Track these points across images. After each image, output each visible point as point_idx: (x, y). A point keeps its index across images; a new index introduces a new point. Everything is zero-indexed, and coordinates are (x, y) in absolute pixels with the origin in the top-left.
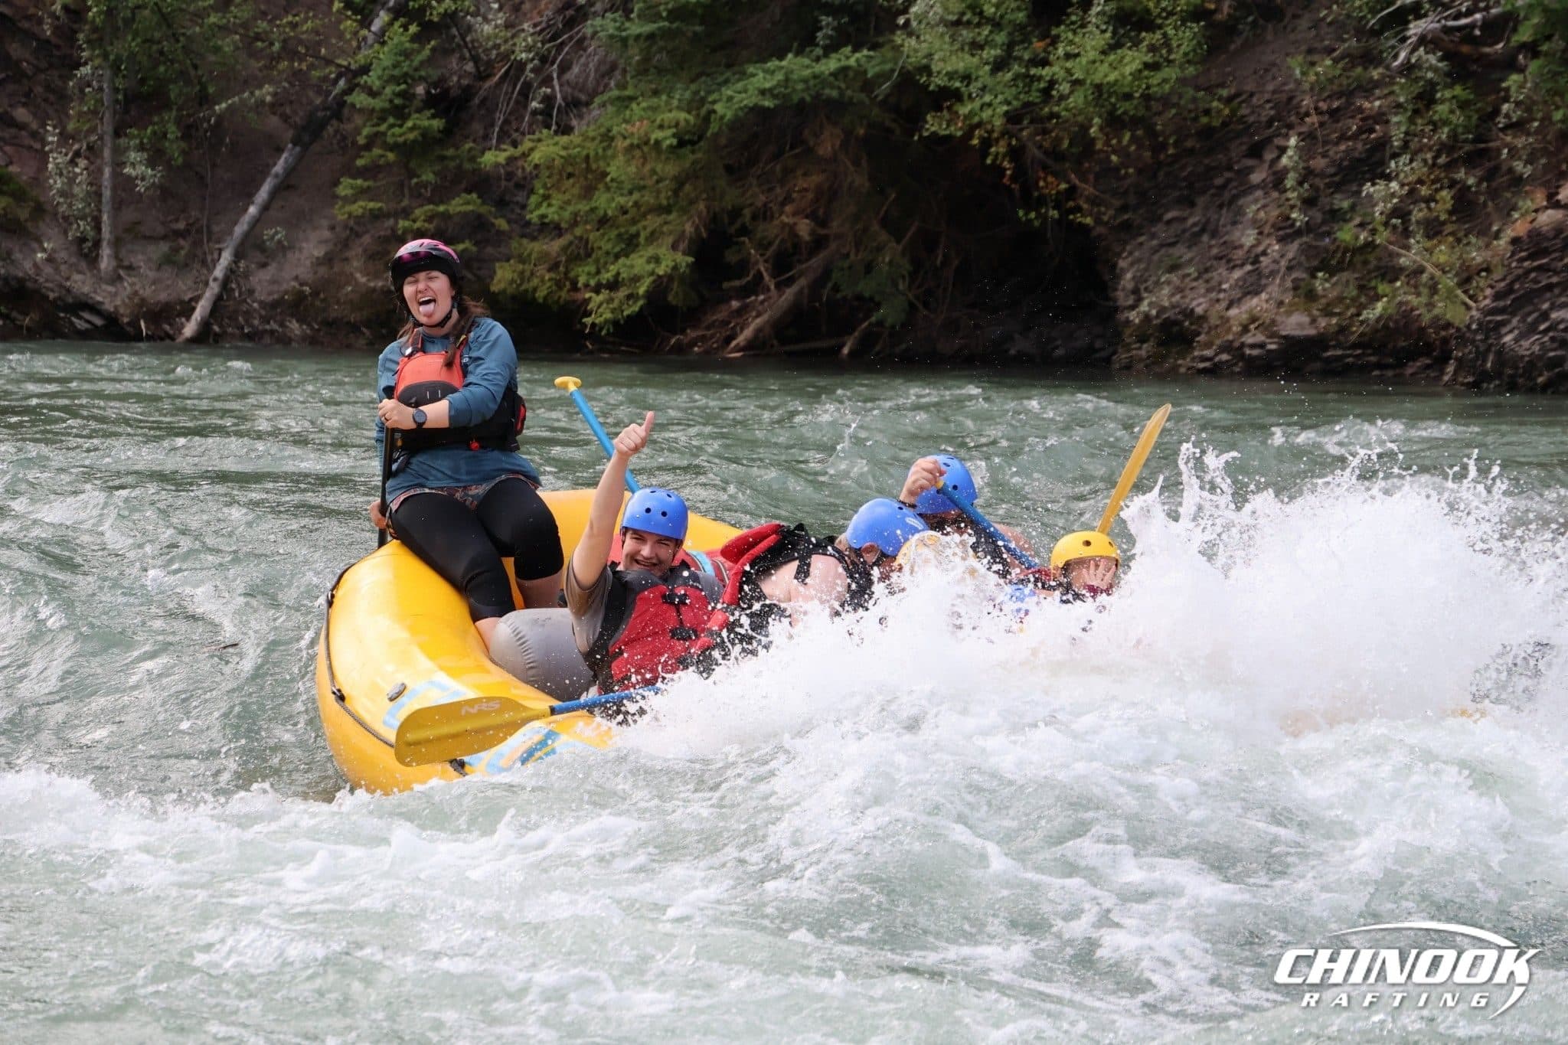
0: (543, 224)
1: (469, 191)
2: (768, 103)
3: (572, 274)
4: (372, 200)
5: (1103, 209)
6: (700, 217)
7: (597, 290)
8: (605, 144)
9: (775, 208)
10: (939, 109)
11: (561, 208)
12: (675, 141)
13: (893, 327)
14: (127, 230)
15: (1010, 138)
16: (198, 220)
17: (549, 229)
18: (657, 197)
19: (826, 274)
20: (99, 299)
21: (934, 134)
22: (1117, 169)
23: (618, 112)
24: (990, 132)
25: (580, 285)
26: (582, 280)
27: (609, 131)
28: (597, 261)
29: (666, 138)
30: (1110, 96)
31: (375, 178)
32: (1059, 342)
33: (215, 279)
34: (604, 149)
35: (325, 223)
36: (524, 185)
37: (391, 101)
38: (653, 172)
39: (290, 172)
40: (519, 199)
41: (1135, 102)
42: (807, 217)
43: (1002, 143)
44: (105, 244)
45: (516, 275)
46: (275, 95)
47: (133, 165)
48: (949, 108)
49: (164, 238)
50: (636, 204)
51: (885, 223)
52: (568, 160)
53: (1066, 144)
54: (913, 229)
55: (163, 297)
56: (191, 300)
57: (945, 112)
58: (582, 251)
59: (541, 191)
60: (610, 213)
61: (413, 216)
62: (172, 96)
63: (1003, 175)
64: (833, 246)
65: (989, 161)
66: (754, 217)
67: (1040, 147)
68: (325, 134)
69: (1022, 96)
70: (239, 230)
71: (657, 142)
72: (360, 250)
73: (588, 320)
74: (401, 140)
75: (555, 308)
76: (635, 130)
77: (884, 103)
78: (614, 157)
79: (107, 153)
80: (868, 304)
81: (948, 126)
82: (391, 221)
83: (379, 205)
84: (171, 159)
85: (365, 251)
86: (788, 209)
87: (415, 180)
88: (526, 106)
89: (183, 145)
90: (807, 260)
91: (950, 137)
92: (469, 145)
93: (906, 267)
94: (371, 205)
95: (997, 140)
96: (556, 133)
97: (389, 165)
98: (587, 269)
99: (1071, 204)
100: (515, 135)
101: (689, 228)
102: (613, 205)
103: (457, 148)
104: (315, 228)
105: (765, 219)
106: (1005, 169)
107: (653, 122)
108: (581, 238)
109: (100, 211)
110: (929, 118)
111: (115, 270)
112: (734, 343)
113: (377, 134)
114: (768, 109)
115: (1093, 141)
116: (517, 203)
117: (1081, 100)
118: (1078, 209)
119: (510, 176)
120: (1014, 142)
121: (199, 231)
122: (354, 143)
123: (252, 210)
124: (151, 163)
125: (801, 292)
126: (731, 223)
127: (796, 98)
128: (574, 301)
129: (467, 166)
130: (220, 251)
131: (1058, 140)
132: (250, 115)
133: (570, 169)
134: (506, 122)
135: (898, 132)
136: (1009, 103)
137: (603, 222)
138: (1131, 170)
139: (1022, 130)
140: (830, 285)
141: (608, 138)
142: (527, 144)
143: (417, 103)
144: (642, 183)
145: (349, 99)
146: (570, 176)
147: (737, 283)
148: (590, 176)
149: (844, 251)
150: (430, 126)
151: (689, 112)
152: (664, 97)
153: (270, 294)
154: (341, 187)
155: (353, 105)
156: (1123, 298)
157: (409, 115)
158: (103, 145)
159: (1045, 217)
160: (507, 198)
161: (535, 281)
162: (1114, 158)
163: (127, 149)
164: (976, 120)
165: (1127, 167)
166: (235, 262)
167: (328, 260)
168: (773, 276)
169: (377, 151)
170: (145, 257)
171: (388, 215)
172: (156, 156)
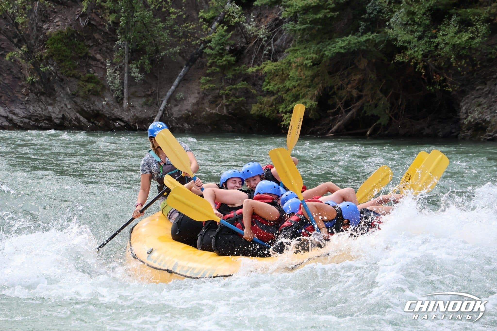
0: (268, 91)
1: (243, 81)
2: (342, 51)
3: (277, 108)
4: (211, 84)
5: (455, 86)
6: (320, 90)
7: (286, 113)
8: (288, 65)
9: (345, 86)
10: (400, 53)
11: (274, 86)
12: (312, 64)
13: (384, 125)
14: (132, 94)
15: (424, 62)
16: (155, 91)
17: (270, 93)
18: (306, 82)
19: (362, 107)
20: (123, 117)
21: (398, 61)
22: (460, 73)
23: (293, 55)
24: (417, 60)
25: (280, 111)
26: (281, 110)
27: (290, 61)
28: (286, 103)
29: (308, 63)
30: (458, 48)
31: (213, 77)
32: (440, 130)
33: (160, 110)
34: (288, 67)
35: (196, 91)
36: (262, 78)
37: (218, 51)
38: (304, 74)
39: (185, 75)
40: (260, 82)
41: (466, 50)
42: (355, 89)
43: (421, 64)
44: (125, 99)
45: (259, 108)
46: (180, 50)
47: (134, 73)
48: (403, 52)
49: (144, 96)
50: (299, 85)
51: (381, 91)
52: (277, 70)
53: (443, 64)
54: (391, 93)
55: (143, 116)
56: (153, 117)
57: (402, 54)
58: (281, 100)
59: (267, 81)
60: (290, 88)
61: (225, 89)
62: (147, 50)
63: (422, 75)
64: (364, 99)
65: (416, 70)
66: (338, 89)
67: (434, 65)
68: (196, 62)
69: (428, 48)
70: (169, 94)
71: (306, 64)
72: (208, 100)
73: (282, 123)
74: (221, 64)
75: (272, 119)
76: (298, 60)
77: (381, 51)
78: (291, 69)
79: (126, 69)
80: (376, 118)
81: (403, 58)
82: (218, 91)
83: (214, 85)
84: (147, 71)
85: (209, 101)
86: (349, 86)
87: (226, 77)
88: (262, 53)
89: (150, 66)
90: (355, 103)
91: (403, 62)
92: (244, 66)
93: (389, 105)
94: (212, 86)
95: (420, 63)
96: (272, 61)
97: (217, 72)
98: (282, 106)
99: (445, 84)
100: (259, 62)
101: (316, 93)
102: (291, 85)
103: (240, 67)
104: (193, 93)
105: (341, 89)
106: (422, 73)
107: (305, 57)
108: (280, 96)
109: (123, 88)
110: (396, 55)
111: (128, 107)
112: (331, 131)
113: (213, 62)
114: (343, 53)
115: (452, 63)
116: (259, 85)
117: (448, 50)
118: (447, 86)
119: (257, 76)
120: (425, 64)
121: (155, 95)
122: (206, 65)
123: (173, 87)
124: (140, 72)
125: (353, 113)
126: (330, 91)
127: (352, 50)
128: (278, 117)
129: (243, 72)
130: (162, 101)
131: (440, 64)
132: (172, 57)
133: (277, 74)
134: (256, 58)
135: (386, 60)
136: (423, 51)
137: (288, 90)
138: (465, 73)
139: (428, 60)
140: (363, 111)
141: (289, 63)
142: (263, 65)
143: (227, 52)
144: (301, 78)
145: (204, 51)
146: (277, 75)
147: (332, 111)
148: (283, 76)
149: (368, 100)
150: (231, 59)
151: (316, 54)
152: (308, 49)
153: (178, 115)
154: (202, 80)
155: (206, 53)
156: (462, 116)
157: (224, 56)
158: (125, 66)
159: (436, 88)
160: (256, 83)
161: (265, 111)
162: (459, 69)
163: (132, 68)
164: (412, 56)
165: (463, 72)
166: (167, 105)
167: (197, 103)
168: (344, 109)
169: (213, 68)
170: (138, 103)
171: (217, 89)
172: (142, 70)
